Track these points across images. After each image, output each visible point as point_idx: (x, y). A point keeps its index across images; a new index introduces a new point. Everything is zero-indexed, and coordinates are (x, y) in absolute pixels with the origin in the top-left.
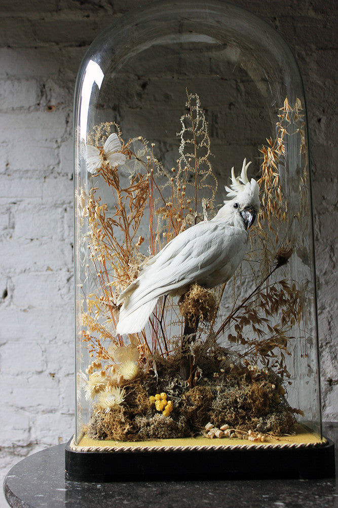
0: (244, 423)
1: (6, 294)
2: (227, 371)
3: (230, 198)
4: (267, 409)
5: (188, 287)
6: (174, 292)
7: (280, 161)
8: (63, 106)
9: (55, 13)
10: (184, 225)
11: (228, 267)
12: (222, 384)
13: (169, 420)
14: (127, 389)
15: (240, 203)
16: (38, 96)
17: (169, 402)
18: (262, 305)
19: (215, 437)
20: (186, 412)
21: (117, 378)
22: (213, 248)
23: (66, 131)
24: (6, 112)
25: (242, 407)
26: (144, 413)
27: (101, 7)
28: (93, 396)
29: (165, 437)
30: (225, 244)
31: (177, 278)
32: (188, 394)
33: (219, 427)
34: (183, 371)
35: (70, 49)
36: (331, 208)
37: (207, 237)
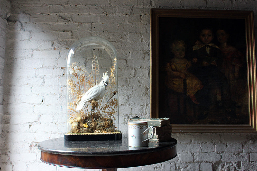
0: (103, 130)
1: (42, 101)
2: (100, 119)
3: (103, 80)
4: (109, 127)
5: (92, 100)
6: (89, 101)
7: (114, 71)
8: (59, 48)
9: (56, 22)
10: (92, 86)
11: (101, 95)
12: (99, 121)
13: (87, 129)
14: (78, 123)
15: (104, 81)
16: (52, 46)
17: (87, 125)
18: (110, 104)
19: (97, 133)
20: (91, 128)
21: (76, 120)
22: (97, 92)
23: (59, 56)
24: (43, 50)
25: (103, 126)
26: (82, 128)
27: (69, 21)
28: (71, 124)
29: (86, 133)
30: (100, 91)
31: (89, 98)
32: (92, 123)
33: (98, 131)
34: (91, 119)
35: (61, 33)
36: (132, 77)
37: (96, 89)
